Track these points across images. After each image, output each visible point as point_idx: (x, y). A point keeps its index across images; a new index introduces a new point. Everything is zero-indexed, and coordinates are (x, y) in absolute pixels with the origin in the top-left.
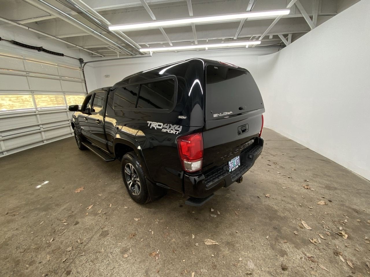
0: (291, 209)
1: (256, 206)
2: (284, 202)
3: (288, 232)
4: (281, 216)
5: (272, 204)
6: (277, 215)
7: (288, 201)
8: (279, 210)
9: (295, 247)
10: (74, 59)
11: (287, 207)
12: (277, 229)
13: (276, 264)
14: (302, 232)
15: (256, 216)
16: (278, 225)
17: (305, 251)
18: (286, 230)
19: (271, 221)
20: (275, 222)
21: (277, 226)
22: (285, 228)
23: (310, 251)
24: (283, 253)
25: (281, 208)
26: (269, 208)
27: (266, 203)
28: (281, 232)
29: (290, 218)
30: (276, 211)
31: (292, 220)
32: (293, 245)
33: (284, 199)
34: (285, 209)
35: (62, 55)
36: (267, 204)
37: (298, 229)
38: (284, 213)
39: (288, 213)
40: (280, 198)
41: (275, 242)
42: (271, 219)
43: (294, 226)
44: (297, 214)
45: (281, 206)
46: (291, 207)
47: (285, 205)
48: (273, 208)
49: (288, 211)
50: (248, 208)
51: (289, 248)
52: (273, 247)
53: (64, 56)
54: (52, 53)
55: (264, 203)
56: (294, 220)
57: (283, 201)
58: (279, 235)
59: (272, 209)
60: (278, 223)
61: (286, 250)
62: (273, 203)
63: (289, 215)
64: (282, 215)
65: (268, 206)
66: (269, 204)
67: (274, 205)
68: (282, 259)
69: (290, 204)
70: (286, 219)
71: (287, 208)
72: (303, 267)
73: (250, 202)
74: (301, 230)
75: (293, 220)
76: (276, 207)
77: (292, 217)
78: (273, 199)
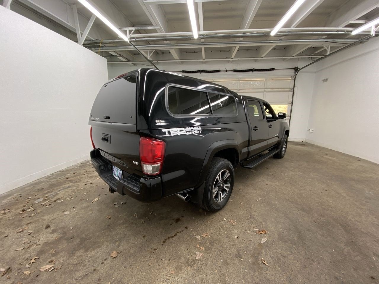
0: (76, 271)
1: (107, 234)
2: (90, 271)
3: (60, 245)
4: (77, 252)
5: (98, 252)
6: (82, 248)
7: (89, 278)
8: (85, 254)
9: (47, 242)
10: (289, 70)
11: (82, 267)
12: (70, 239)
13: (54, 224)
14: (48, 259)
15: (95, 229)
16: (72, 242)
17: (38, 247)
18: (64, 245)
19: (81, 239)
20: (77, 241)
21: (73, 240)
22: (65, 245)
23: (34, 250)
24: (54, 231)
25: (86, 259)
26: (96, 245)
27: (104, 247)
28: (65, 240)
29: (68, 259)
30: (87, 250)
31: (65, 258)
32: (49, 242)
33: (96, 276)
34: (81, 263)
35: (273, 69)
36: (102, 247)
37: (53, 256)
38: (78, 257)
39: (75, 263)
40: (102, 271)
41: (64, 231)
42: (83, 240)
43: (58, 256)
44: (65, 273)
45: (88, 262)
46: (79, 274)
47: (87, 268)
48: (93, 250)
49: (77, 264)
50: (109, 227)
51: (52, 237)
52: (63, 228)
53: (275, 70)
54: (262, 70)
55: (105, 243)
56: (62, 262)
57: (95, 270)
58: (66, 237)
59: (93, 248)
60: (74, 243)
61: (53, 234)
62: (98, 255)
63: (71, 262)
64: (78, 254)
65: (99, 247)
66: (100, 249)
67: (96, 253)
68: (52, 229)
69: (83, 278)
70: (71, 254)
71: (80, 266)
72: (36, 237)
73: (116, 232)
74: (50, 258)
75: (63, 260)
76: (91, 253)
77: (67, 263)
78: (105, 260)
